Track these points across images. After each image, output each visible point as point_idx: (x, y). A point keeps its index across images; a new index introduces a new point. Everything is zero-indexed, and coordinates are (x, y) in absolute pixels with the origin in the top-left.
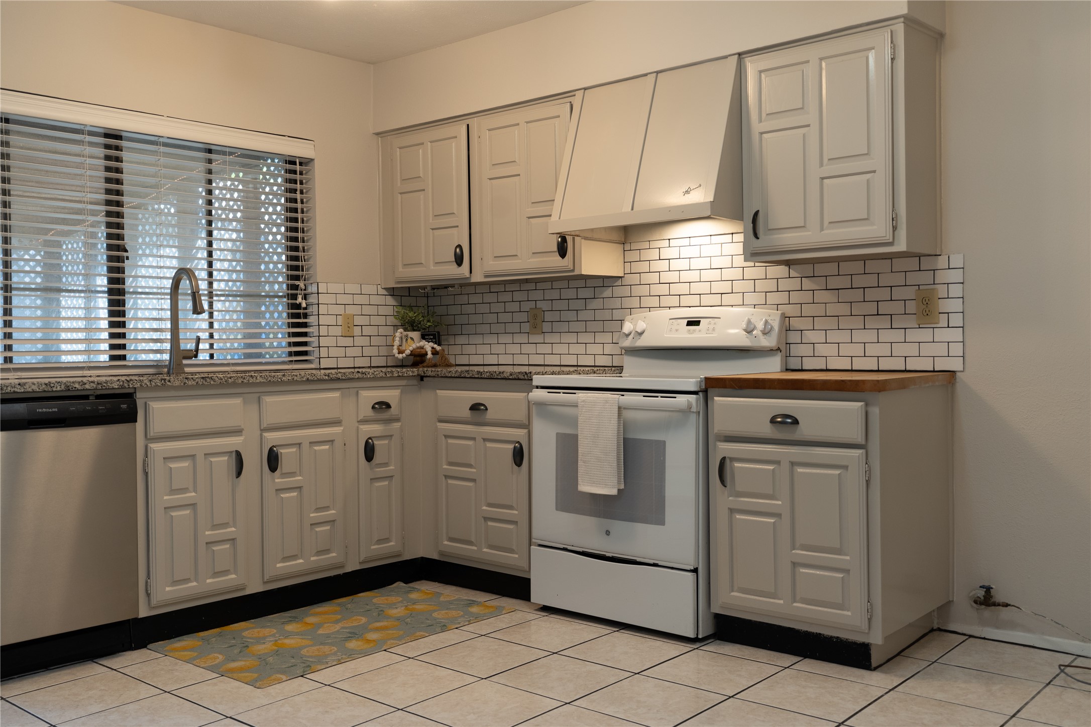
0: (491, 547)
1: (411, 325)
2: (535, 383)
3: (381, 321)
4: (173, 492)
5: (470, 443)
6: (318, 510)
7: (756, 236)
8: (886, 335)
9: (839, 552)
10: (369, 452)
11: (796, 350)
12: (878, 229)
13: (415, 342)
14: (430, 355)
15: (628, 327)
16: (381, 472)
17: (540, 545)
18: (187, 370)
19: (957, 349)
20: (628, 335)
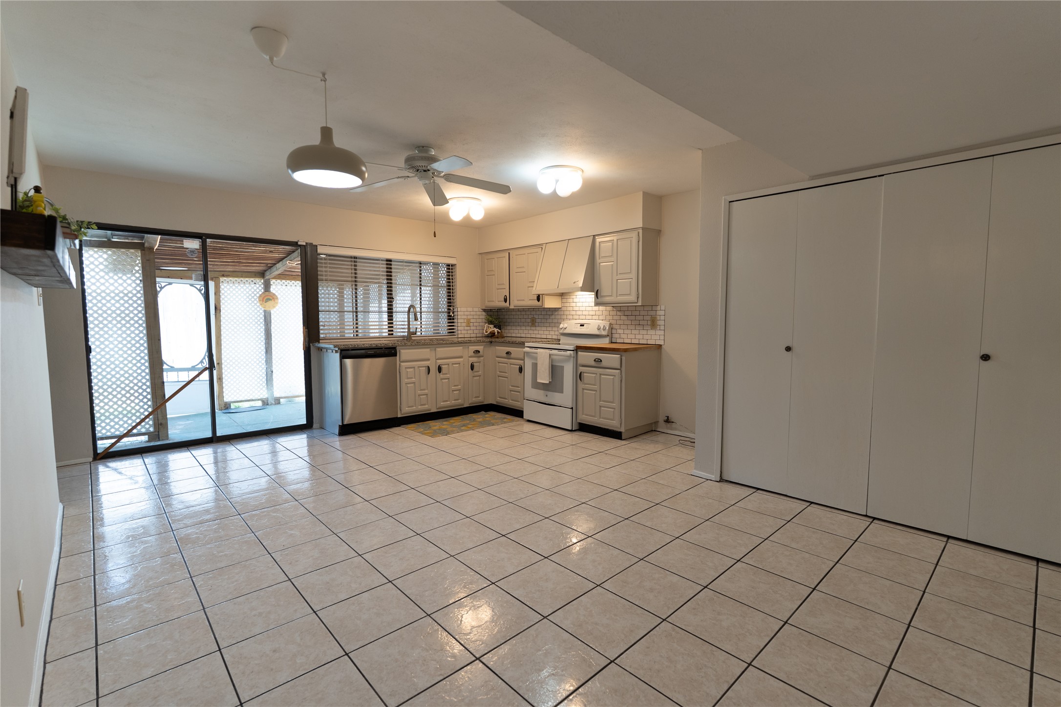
0: (512, 400)
1: (490, 322)
2: (526, 345)
3: (480, 320)
4: (408, 378)
5: (506, 365)
6: (455, 386)
7: (597, 297)
8: (642, 332)
9: (612, 402)
10: (472, 367)
11: (615, 336)
12: (632, 298)
13: (492, 329)
14: (496, 334)
15: (561, 326)
16: (476, 374)
17: (527, 400)
18: (413, 338)
19: (662, 337)
20: (562, 329)
